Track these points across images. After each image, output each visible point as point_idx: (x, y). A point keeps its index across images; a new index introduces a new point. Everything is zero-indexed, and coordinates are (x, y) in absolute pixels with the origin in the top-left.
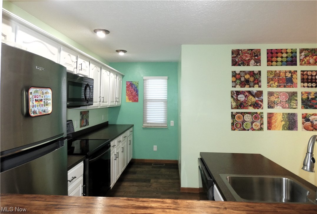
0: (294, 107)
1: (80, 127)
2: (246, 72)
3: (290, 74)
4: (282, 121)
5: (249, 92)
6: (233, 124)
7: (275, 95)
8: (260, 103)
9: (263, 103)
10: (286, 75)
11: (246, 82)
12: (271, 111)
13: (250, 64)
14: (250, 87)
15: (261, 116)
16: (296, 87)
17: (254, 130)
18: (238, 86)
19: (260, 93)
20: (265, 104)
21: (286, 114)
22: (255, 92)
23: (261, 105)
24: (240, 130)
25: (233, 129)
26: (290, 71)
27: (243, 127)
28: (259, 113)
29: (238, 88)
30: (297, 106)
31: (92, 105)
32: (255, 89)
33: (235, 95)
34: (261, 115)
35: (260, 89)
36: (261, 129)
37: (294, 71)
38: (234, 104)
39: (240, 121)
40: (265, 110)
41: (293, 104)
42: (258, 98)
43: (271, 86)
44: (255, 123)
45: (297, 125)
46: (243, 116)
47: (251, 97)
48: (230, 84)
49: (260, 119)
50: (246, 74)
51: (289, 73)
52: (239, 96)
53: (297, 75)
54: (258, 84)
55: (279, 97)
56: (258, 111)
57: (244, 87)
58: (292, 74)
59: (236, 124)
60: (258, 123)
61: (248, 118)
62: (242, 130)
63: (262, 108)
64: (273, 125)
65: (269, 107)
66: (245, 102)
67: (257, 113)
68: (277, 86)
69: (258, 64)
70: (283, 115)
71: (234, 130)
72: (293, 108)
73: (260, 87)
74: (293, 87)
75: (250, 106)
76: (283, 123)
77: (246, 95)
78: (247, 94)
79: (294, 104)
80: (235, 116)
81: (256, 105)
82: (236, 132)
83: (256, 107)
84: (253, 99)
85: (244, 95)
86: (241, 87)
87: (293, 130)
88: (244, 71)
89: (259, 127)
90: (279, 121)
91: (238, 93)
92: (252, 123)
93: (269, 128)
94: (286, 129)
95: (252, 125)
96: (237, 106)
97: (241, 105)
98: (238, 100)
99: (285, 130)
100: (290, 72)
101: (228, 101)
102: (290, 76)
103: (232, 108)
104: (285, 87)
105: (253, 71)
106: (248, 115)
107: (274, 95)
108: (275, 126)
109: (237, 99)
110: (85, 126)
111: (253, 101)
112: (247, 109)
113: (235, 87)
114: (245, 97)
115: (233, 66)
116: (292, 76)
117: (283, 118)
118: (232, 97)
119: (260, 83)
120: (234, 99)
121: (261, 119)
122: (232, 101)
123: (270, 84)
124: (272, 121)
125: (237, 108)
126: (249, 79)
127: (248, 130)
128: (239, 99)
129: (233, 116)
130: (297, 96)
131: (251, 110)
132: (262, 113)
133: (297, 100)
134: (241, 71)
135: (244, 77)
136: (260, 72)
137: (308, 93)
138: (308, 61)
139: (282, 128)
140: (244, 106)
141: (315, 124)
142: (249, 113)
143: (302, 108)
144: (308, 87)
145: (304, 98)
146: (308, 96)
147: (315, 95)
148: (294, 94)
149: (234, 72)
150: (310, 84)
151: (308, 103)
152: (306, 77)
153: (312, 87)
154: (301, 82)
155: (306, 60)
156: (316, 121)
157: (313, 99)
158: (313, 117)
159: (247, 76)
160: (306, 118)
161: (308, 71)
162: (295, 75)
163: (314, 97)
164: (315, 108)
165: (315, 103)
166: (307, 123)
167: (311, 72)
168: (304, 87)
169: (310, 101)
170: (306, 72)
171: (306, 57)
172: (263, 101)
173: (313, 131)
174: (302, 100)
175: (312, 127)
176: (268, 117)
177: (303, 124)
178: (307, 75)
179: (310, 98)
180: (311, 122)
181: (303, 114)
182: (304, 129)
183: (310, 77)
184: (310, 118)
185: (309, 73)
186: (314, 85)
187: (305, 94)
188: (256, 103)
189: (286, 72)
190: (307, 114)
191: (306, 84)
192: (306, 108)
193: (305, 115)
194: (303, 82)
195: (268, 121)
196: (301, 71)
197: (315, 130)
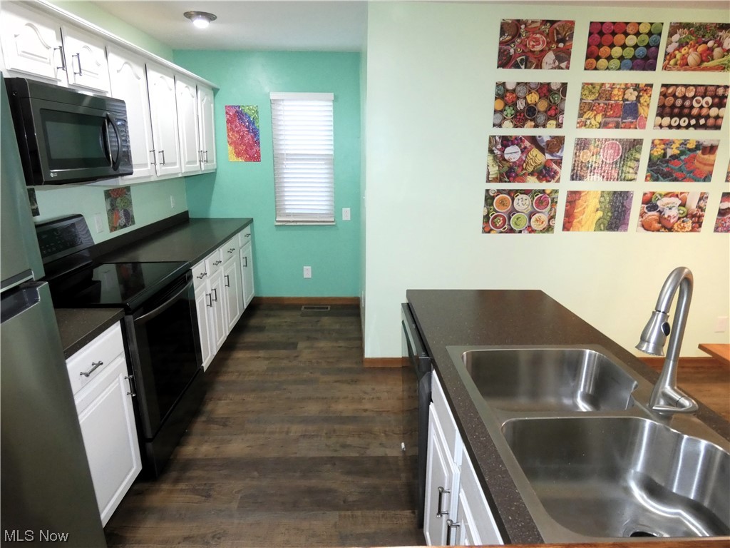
0: (630, 176)
1: (111, 231)
2: (532, 86)
3: (636, 93)
4: (597, 210)
5: (534, 140)
6: (486, 217)
7: (592, 147)
8: (555, 166)
9: (561, 168)
10: (626, 97)
11: (527, 115)
12: (577, 186)
13: (544, 64)
14: (536, 126)
15: (554, 198)
16: (643, 127)
17: (532, 231)
18: (508, 124)
19: (558, 142)
20: (565, 171)
21: (609, 193)
22: (546, 139)
23: (556, 173)
24: (501, 232)
25: (487, 230)
26: (636, 84)
27: (510, 225)
28: (548, 192)
29: (509, 130)
30: (636, 173)
31: (131, 173)
32: (546, 133)
33: (499, 146)
34: (554, 196)
35: (558, 132)
36: (549, 229)
37: (647, 85)
38: (494, 170)
39: (503, 211)
40: (563, 185)
41: (628, 169)
42: (552, 154)
43: (585, 125)
44: (537, 216)
45: (628, 220)
46: (513, 200)
47: (535, 152)
48: (490, 118)
49: (549, 207)
50: (530, 92)
51: (634, 90)
52: (508, 150)
53: (650, 96)
54: (555, 117)
55: (599, 154)
56: (548, 186)
57: (523, 126)
58: (639, 93)
59: (494, 219)
60: (543, 216)
61: (523, 204)
62: (506, 232)
63: (558, 181)
64: (575, 221)
65: (575, 177)
66: (520, 164)
67: (543, 191)
68: (600, 124)
69: (563, 65)
70: (602, 196)
71: (489, 232)
72: (627, 180)
73: (559, 126)
74: (636, 128)
75: (532, 174)
76: (600, 214)
77: (525, 148)
78: (527, 144)
79: (631, 171)
80: (493, 198)
81: (546, 173)
82: (494, 236)
83: (544, 176)
84: (538, 158)
85: (520, 147)
86: (516, 126)
87: (618, 230)
88: (526, 83)
89: (545, 224)
90: (591, 210)
91: (506, 141)
92: (531, 216)
93: (567, 227)
94: (602, 228)
95: (530, 219)
96: (501, 174)
97: (509, 172)
98: (505, 160)
99: (601, 230)
100: (637, 87)
101: (482, 162)
102: (635, 99)
103: (488, 181)
104: (617, 126)
105: (549, 84)
106: (525, 196)
107: (588, 148)
108: (580, 222)
109: (502, 156)
110: (125, 226)
111: (539, 162)
112: (523, 182)
113: (500, 126)
114: (522, 152)
115: (501, 69)
116: (638, 97)
117: (600, 202)
118: (491, 151)
119: (561, 117)
120: (495, 157)
121: (551, 206)
122: (491, 162)
123: (583, 119)
124: (575, 211)
125: (501, 181)
126: (535, 105)
127: (520, 232)
128: (506, 157)
129: (489, 199)
130: (639, 151)
131: (532, 184)
132: (556, 191)
133: (638, 160)
134: (518, 84)
135: (525, 98)
136: (564, 85)
137: (668, 143)
138: (684, 58)
139: (594, 226)
140: (517, 175)
141: (666, 216)
142: (526, 192)
143: (646, 180)
144: (670, 127)
145: (655, 154)
146: (664, 149)
147: (681, 149)
148: (635, 144)
149: (501, 85)
150: (675, 121)
151: (661, 168)
152: (670, 101)
153: (679, 127)
154: (657, 115)
155: (678, 56)
156: (670, 209)
157: (674, 157)
158: (666, 200)
159: (533, 98)
160: (650, 203)
161: (677, 86)
162: (646, 97)
163: (679, 152)
164: (676, 180)
165: (677, 167)
166: (650, 213)
167: (683, 89)
168: (661, 126)
169: (667, 162)
170: (675, 87)
171: (681, 46)
172: (561, 163)
173: (658, 231)
174: (650, 159)
175: (659, 223)
176: (568, 202)
177: (641, 216)
178: (674, 95)
179: (668, 155)
180: (659, 211)
181: (645, 194)
182: (642, 229)
183: (679, 103)
184: (659, 203)
185: (679, 92)
186: (684, 122)
187: (660, 144)
188: (545, 167)
189: (627, 87)
190: (653, 193)
191: (666, 121)
192: (657, 180)
193: (649, 195)
194: (661, 114)
195: (567, 211)
196: (663, 85)
197: (663, 230)
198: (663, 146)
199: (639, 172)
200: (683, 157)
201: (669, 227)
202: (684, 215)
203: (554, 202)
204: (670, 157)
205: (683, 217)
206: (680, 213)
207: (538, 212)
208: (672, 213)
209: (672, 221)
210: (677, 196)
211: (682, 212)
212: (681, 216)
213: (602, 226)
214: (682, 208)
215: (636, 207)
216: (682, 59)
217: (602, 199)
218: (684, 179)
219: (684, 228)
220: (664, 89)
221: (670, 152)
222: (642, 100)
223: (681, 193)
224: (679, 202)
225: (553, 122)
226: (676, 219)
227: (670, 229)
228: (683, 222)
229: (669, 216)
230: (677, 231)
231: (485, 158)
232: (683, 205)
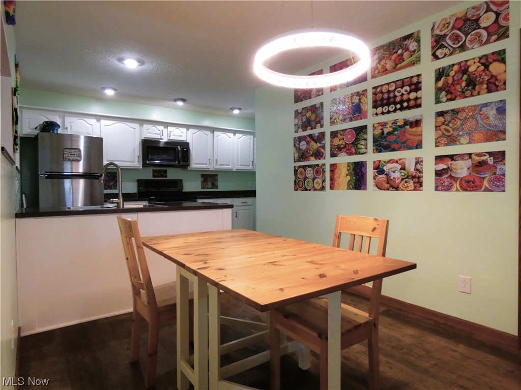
0: (362, 151)
1: (202, 188)
2: (308, 108)
3: (358, 97)
4: (347, 175)
5: (311, 136)
6: (295, 182)
7: (339, 135)
8: (322, 150)
9: (325, 150)
10: (353, 102)
11: (306, 125)
12: (334, 160)
13: (312, 96)
14: (312, 129)
15: (323, 169)
16: (366, 117)
17: (315, 190)
18: (300, 130)
19: (322, 135)
20: (327, 152)
21: (352, 163)
22: (317, 135)
23: (323, 153)
24: (302, 190)
25: (296, 189)
26: (357, 92)
27: (305, 186)
28: (320, 166)
29: (302, 133)
30: (366, 148)
32: (316, 132)
33: (298, 142)
34: (323, 167)
35: (321, 130)
36: (323, 188)
37: (364, 91)
38: (297, 155)
39: (301, 177)
40: (328, 161)
42: (320, 143)
43: (334, 123)
45: (366, 182)
46: (305, 171)
47: (313, 143)
48: (293, 129)
49: (321, 175)
50: (307, 111)
51: (357, 96)
52: (301, 144)
53: (366, 97)
54: (319, 122)
55: (343, 139)
56: (320, 162)
57: (306, 130)
58: (360, 96)
59: (298, 182)
60: (319, 180)
61: (309, 173)
62: (304, 190)
63: (324, 159)
64: (336, 183)
65: (333, 155)
66: (307, 150)
67: (318, 165)
68: (341, 120)
69: (320, 93)
70: (348, 166)
71: (297, 190)
72: (361, 154)
73: (322, 126)
74: (361, 119)
75: (312, 156)
76: (349, 178)
77: (308, 141)
78: (309, 139)
79: (363, 147)
80: (297, 171)
81: (318, 155)
82: (299, 192)
83: (318, 156)
84: (315, 146)
85: (305, 141)
86: (303, 131)
87: (360, 189)
88: (306, 108)
89: (320, 186)
90: (343, 177)
91: (301, 139)
92: (314, 179)
93: (331, 188)
94: (351, 188)
95: (313, 182)
96: (299, 157)
97: (303, 156)
98: (300, 149)
99: (351, 189)
100: (358, 94)
101: (291, 152)
102: (358, 101)
103: (295, 162)
104: (351, 120)
105: (315, 105)
106: (310, 169)
107: (337, 137)
108: (338, 184)
109: (299, 147)
110: (211, 188)
111: (314, 148)
112: (309, 160)
113: (297, 132)
114: (307, 144)
115: (296, 104)
116: (360, 99)
117: (348, 170)
118: (295, 145)
119: (322, 121)
120: (296, 148)
121: (323, 173)
122: (295, 151)
123: (333, 120)
124: (335, 176)
125: (300, 161)
126: (310, 117)
127: (310, 190)
128: (301, 147)
129: (296, 171)
130: (366, 133)
131: (313, 161)
132: (324, 165)
133: (366, 140)
134: (303, 108)
135: (306, 115)
136: (322, 104)
137: (383, 125)
138: (384, 67)
139: (346, 186)
140: (306, 157)
141: (392, 178)
142: (310, 166)
143: (374, 153)
144: (383, 113)
145: (377, 133)
146: (382, 129)
147: (394, 127)
148: (363, 129)
149: (296, 111)
150: (385, 109)
151: (382, 144)
152: (379, 96)
153: (389, 112)
154: (373, 107)
155: (380, 67)
156: (394, 172)
157: (389, 133)
158: (389, 166)
159: (309, 114)
160: (379, 169)
161: (382, 86)
162: (364, 98)
163: (392, 129)
164: (394, 150)
165: (393, 141)
166: (380, 176)
167: (387, 86)
168: (377, 114)
169: (385, 138)
170: (381, 87)
171: (380, 60)
172: (325, 147)
173: (388, 189)
174: (374, 138)
175: (388, 183)
176: (330, 171)
177: (374, 178)
178: (382, 92)
179: (385, 133)
180: (386, 174)
181: (374, 162)
182: (376, 188)
183: (386, 96)
184: (385, 168)
185: (384, 89)
186: (392, 108)
187: (378, 127)
188: (317, 151)
189: (352, 95)
190: (380, 161)
191: (380, 110)
192: (380, 151)
193: (377, 163)
194: (375, 107)
195: (330, 177)
196: (373, 88)
197: (391, 189)
198: (380, 127)
199: (368, 148)
200: (396, 133)
201: (396, 186)
202: (405, 177)
203: (324, 172)
204: (387, 134)
205: (405, 179)
206: (402, 175)
207: (317, 178)
208: (397, 175)
209: (397, 181)
210: (397, 162)
211: (403, 174)
212: (403, 177)
213: (351, 186)
214: (403, 171)
215: (370, 172)
216: (382, 68)
217: (349, 168)
218: (399, 149)
219: (408, 187)
220: (374, 90)
221: (386, 131)
222: (362, 101)
223: (400, 159)
224: (400, 167)
225: (319, 125)
226: (400, 180)
227: (397, 189)
228: (406, 182)
229: (394, 178)
230: (402, 190)
231: (293, 149)
232: (403, 168)
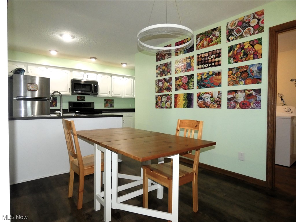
0: (191, 87)
2: (164, 64)
3: (189, 60)
4: (183, 100)
5: (165, 79)
6: (156, 103)
7: (179, 79)
8: (171, 87)
9: (172, 87)
10: (187, 62)
11: (163, 73)
12: (177, 92)
13: (166, 58)
14: (165, 75)
16: (193, 70)
17: (167, 108)
18: (159, 76)
19: (171, 79)
20: (173, 88)
21: (186, 94)
22: (168, 79)
23: (171, 89)
24: (160, 108)
27: (161, 106)
28: (169, 95)
29: (160, 78)
30: (193, 86)
31: (97, 94)
32: (167, 77)
33: (158, 83)
34: (171, 96)
35: (170, 76)
36: (171, 107)
37: (192, 56)
38: (157, 89)
39: (159, 101)
40: (173, 92)
42: (169, 83)
43: (177, 73)
44: (167, 102)
45: (193, 104)
46: (161, 98)
47: (166, 83)
48: (155, 75)
49: (170, 100)
50: (163, 66)
52: (160, 83)
53: (194, 59)
55: (182, 81)
56: (169, 93)
57: (162, 76)
58: (190, 59)
59: (158, 104)
60: (169, 103)
61: (164, 99)
62: (161, 108)
63: (172, 91)
64: (178, 104)
65: (176, 89)
66: (162, 87)
67: (168, 95)
68: (181, 71)
69: (170, 57)
70: (184, 95)
71: (157, 108)
72: (191, 89)
73: (171, 74)
75: (165, 90)
76: (184, 102)
77: (163, 82)
78: (164, 81)
79: (192, 85)
80: (157, 98)
81: (169, 89)
82: (158, 109)
83: (168, 90)
84: (167, 84)
85: (162, 82)
86: (161, 76)
87: (190, 108)
89: (170, 106)
91: (159, 81)
92: (166, 102)
93: (175, 107)
95: (166, 104)
96: (159, 91)
97: (160, 90)
98: (159, 86)
99: (185, 108)
100: (189, 58)
101: (154, 88)
102: (189, 61)
103: (156, 93)
105: (167, 63)
106: (163, 97)
107: (179, 80)
108: (179, 105)
109: (158, 85)
110: (110, 107)
111: (167, 86)
112: (164, 92)
113: (158, 77)
115: (157, 62)
116: (190, 61)
117: (184, 98)
118: (156, 84)
119: (171, 71)
122: (156, 87)
123: (176, 71)
124: (177, 101)
125: (159, 93)
127: (164, 108)
129: (156, 98)
130: (193, 78)
131: (166, 93)
132: (172, 95)
133: (193, 82)
134: (161, 65)
135: (162, 68)
136: (171, 62)
137: (202, 74)
138: (203, 44)
139: (183, 106)
140: (162, 90)
141: (206, 102)
142: (164, 95)
143: (197, 88)
144: (202, 68)
145: (199, 78)
146: (201, 77)
147: (207, 75)
148: (192, 76)
149: (157, 66)
150: (203, 66)
151: (201, 84)
152: (200, 59)
153: (205, 68)
155: (201, 44)
156: (207, 99)
157: (205, 79)
158: (205, 95)
159: (164, 68)
160: (199, 97)
161: (202, 54)
162: (193, 60)
163: (206, 77)
164: (207, 87)
165: (207, 82)
166: (200, 101)
167: (204, 54)
168: (199, 69)
169: (203, 81)
170: (201, 54)
171: (201, 40)
172: (172, 85)
173: (204, 108)
174: (197, 81)
175: (204, 105)
176: (175, 98)
177: (197, 102)
178: (201, 57)
179: (203, 78)
180: (203, 100)
181: (197, 94)
182: (198, 107)
183: (203, 59)
184: (203, 97)
185: (203, 56)
186: (206, 65)
187: (199, 75)
188: (168, 87)
189: (187, 58)
190: (200, 93)
191: (200, 66)
192: (200, 88)
193: (199, 94)
194: (198, 65)
195: (175, 101)
196: (197, 55)
197: (206, 107)
198: (201, 75)
199: (194, 86)
200: (208, 78)
201: (208, 106)
202: (213, 101)
203: (171, 98)
204: (204, 79)
205: (213, 102)
206: (211, 101)
207: (168, 102)
208: (209, 100)
209: (209, 104)
210: (209, 94)
211: (212, 100)
212: (212, 101)
213: (185, 106)
214: (212, 98)
215: (195, 99)
216: (202, 45)
217: (184, 96)
218: (210, 87)
219: (214, 106)
220: (198, 56)
221: (203, 77)
222: (191, 61)
223: (210, 92)
224: (210, 96)
225: (169, 73)
226: (210, 103)
227: (209, 107)
228: (213, 104)
229: (207, 102)
230: (211, 108)
231: (155, 86)
232: (212, 97)
